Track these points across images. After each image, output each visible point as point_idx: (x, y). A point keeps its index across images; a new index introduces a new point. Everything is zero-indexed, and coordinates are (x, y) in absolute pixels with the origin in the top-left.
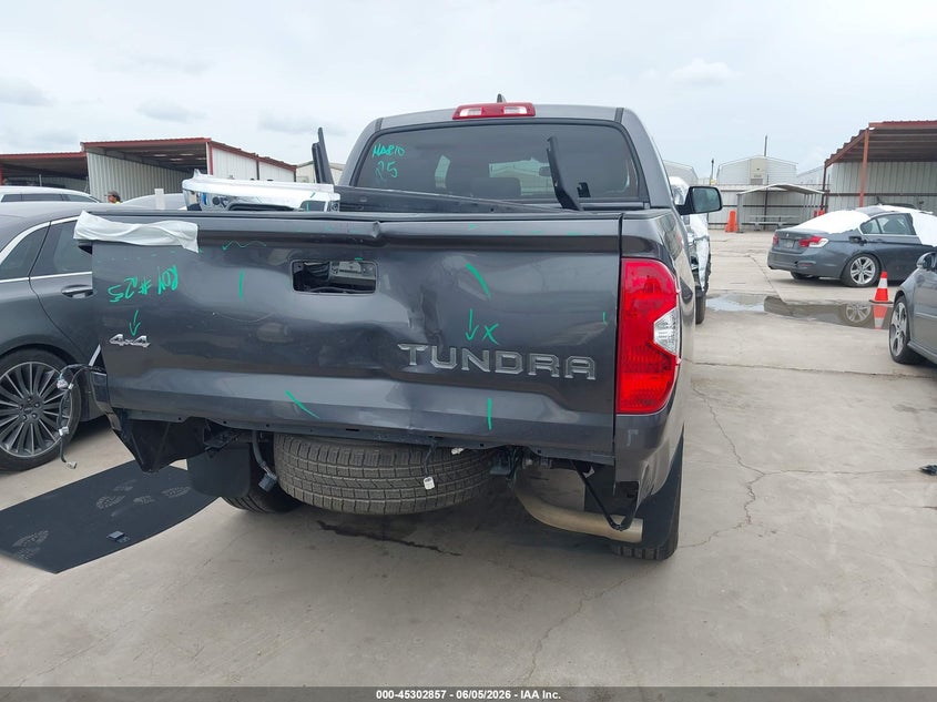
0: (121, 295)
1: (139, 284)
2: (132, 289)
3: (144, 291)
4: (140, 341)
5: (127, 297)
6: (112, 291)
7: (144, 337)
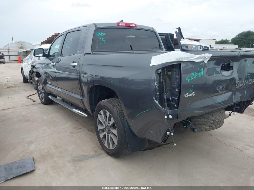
0: (190, 79)
1: (194, 75)
2: (193, 77)
3: (196, 77)
4: (193, 94)
5: (191, 80)
6: (187, 79)
7: (194, 92)
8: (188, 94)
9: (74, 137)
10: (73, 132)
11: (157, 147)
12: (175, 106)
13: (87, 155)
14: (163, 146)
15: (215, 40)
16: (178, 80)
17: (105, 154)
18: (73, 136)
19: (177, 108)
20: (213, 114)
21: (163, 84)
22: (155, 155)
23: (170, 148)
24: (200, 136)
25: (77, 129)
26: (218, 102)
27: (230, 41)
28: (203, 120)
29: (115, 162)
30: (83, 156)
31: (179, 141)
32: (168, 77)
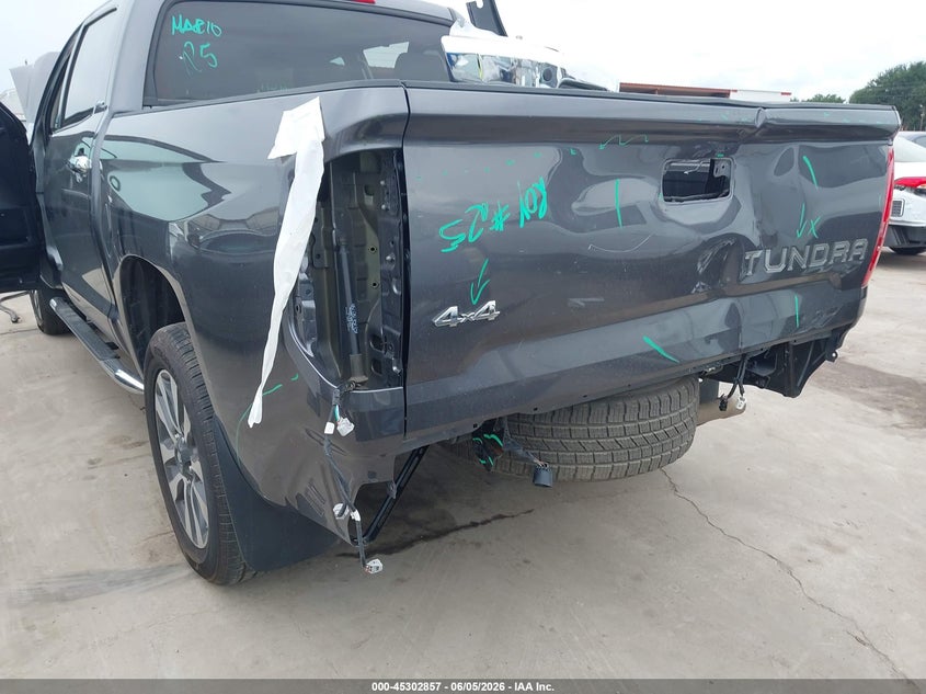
0: (461, 237)
1: (491, 215)
2: (480, 223)
3: (499, 226)
4: (486, 311)
5: (471, 240)
6: (446, 233)
7: (491, 304)
8: (453, 310)
9: (95, 481)
10: (100, 460)
11: (426, 538)
12: (395, 368)
13: (106, 573)
14: (452, 535)
15: (789, 94)
16: (396, 239)
17: (189, 571)
18: (93, 478)
19: (402, 379)
20: (632, 404)
21: (339, 257)
22: (402, 581)
23: (478, 545)
24: (626, 491)
25: (125, 447)
26: (647, 349)
27: (848, 99)
28: (580, 430)
29: (215, 609)
30: (88, 574)
31: (530, 511)
32: (369, 221)
